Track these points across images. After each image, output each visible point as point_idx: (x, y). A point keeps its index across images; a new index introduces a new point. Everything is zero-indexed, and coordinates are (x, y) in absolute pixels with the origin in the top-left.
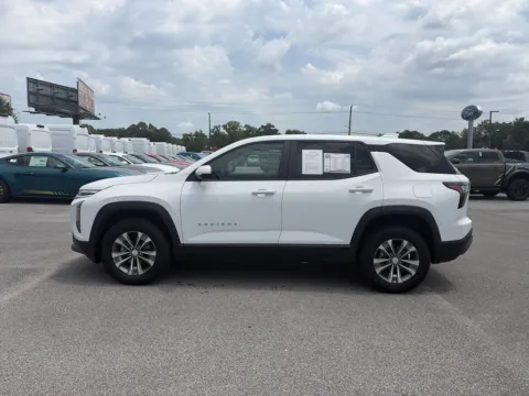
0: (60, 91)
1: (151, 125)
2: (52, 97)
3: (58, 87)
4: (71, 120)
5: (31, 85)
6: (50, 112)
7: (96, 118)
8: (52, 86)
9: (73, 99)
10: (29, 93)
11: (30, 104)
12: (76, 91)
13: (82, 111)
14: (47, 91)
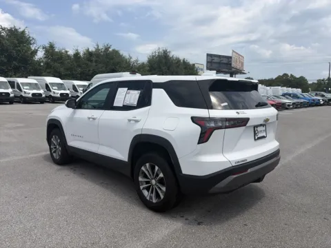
0: (224, 59)
1: (291, 75)
2: (219, 63)
3: (224, 56)
4: (229, 75)
5: (209, 57)
7: (243, 73)
8: (219, 56)
9: (229, 63)
10: (208, 62)
11: (208, 69)
13: (234, 69)
14: (216, 60)
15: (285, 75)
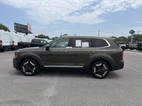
2: (21, 28)
3: (22, 25)
5: (15, 25)
6: (20, 32)
7: (32, 33)
8: (20, 25)
9: (26, 28)
10: (15, 27)
11: (15, 30)
12: (27, 26)
13: (28, 32)
15: (42, 35)
